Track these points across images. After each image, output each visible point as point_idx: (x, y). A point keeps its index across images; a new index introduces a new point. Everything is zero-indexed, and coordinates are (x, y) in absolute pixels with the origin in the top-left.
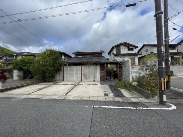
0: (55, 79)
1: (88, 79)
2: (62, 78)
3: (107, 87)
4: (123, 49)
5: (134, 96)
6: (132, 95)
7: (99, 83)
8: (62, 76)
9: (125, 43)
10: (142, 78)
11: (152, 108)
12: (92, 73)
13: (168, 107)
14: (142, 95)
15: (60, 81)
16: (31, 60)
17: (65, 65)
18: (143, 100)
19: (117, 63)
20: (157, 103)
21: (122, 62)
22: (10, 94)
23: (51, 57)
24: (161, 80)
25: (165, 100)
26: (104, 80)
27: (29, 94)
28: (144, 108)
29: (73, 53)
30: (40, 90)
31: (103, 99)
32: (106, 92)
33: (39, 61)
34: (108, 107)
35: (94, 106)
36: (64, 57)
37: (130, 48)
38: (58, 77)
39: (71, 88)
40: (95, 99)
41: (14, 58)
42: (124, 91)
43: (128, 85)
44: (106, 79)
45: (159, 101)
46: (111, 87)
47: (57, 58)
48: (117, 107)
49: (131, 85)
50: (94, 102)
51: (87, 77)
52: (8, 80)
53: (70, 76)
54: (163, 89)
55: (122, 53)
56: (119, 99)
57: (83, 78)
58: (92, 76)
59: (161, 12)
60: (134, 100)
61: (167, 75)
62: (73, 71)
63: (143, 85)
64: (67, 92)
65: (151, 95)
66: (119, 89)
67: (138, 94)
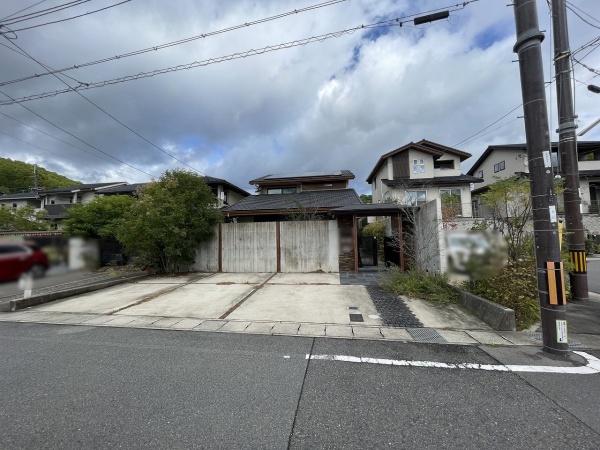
0: (196, 267)
1: (300, 266)
2: (217, 262)
3: (360, 291)
4: (419, 163)
5: (452, 324)
6: (445, 322)
7: (335, 280)
8: (217, 256)
9: (425, 143)
10: (480, 261)
11: (515, 368)
12: (314, 247)
13: (576, 364)
14: (482, 320)
15: (211, 273)
16: (120, 206)
17: (228, 220)
18: (486, 337)
19: (394, 212)
20: (535, 351)
21: (410, 208)
22: (55, 313)
23: (182, 197)
24: (546, 267)
25: (565, 341)
26: (353, 269)
27: (111, 314)
28: (483, 367)
29: (252, 183)
30: (144, 301)
31: (345, 333)
32: (355, 308)
33: (143, 210)
34: (357, 360)
35: (312, 357)
36: (223, 193)
37: (441, 159)
38: (205, 259)
39: (243, 294)
40: (319, 333)
41: (75, 201)
42: (419, 307)
43: (433, 287)
44: (361, 265)
45: (541, 342)
46: (375, 291)
47: (201, 197)
48: (388, 362)
49: (443, 284)
50: (314, 344)
51: (296, 259)
52: (53, 271)
53: (242, 257)
54: (554, 300)
55: (413, 176)
56: (401, 334)
57: (282, 262)
58: (314, 254)
59: (537, 34)
60: (451, 338)
61: (573, 251)
62: (251, 239)
63: (486, 285)
64: (227, 308)
65: (513, 321)
66: (402, 297)
67: (470, 318)
